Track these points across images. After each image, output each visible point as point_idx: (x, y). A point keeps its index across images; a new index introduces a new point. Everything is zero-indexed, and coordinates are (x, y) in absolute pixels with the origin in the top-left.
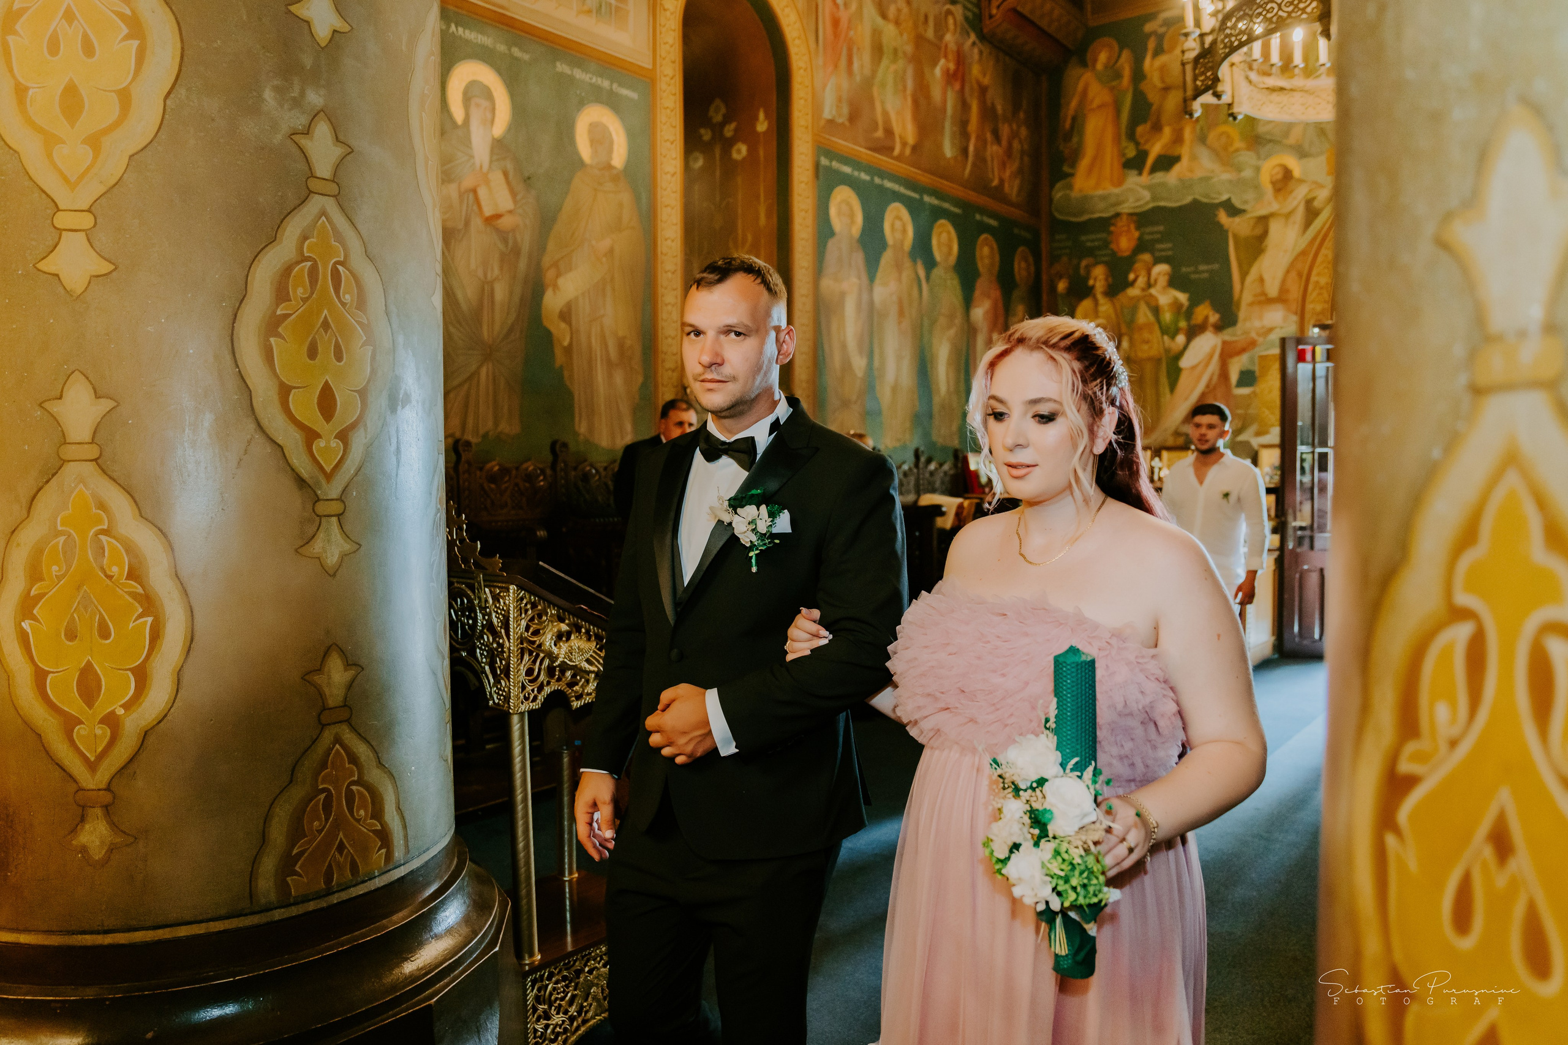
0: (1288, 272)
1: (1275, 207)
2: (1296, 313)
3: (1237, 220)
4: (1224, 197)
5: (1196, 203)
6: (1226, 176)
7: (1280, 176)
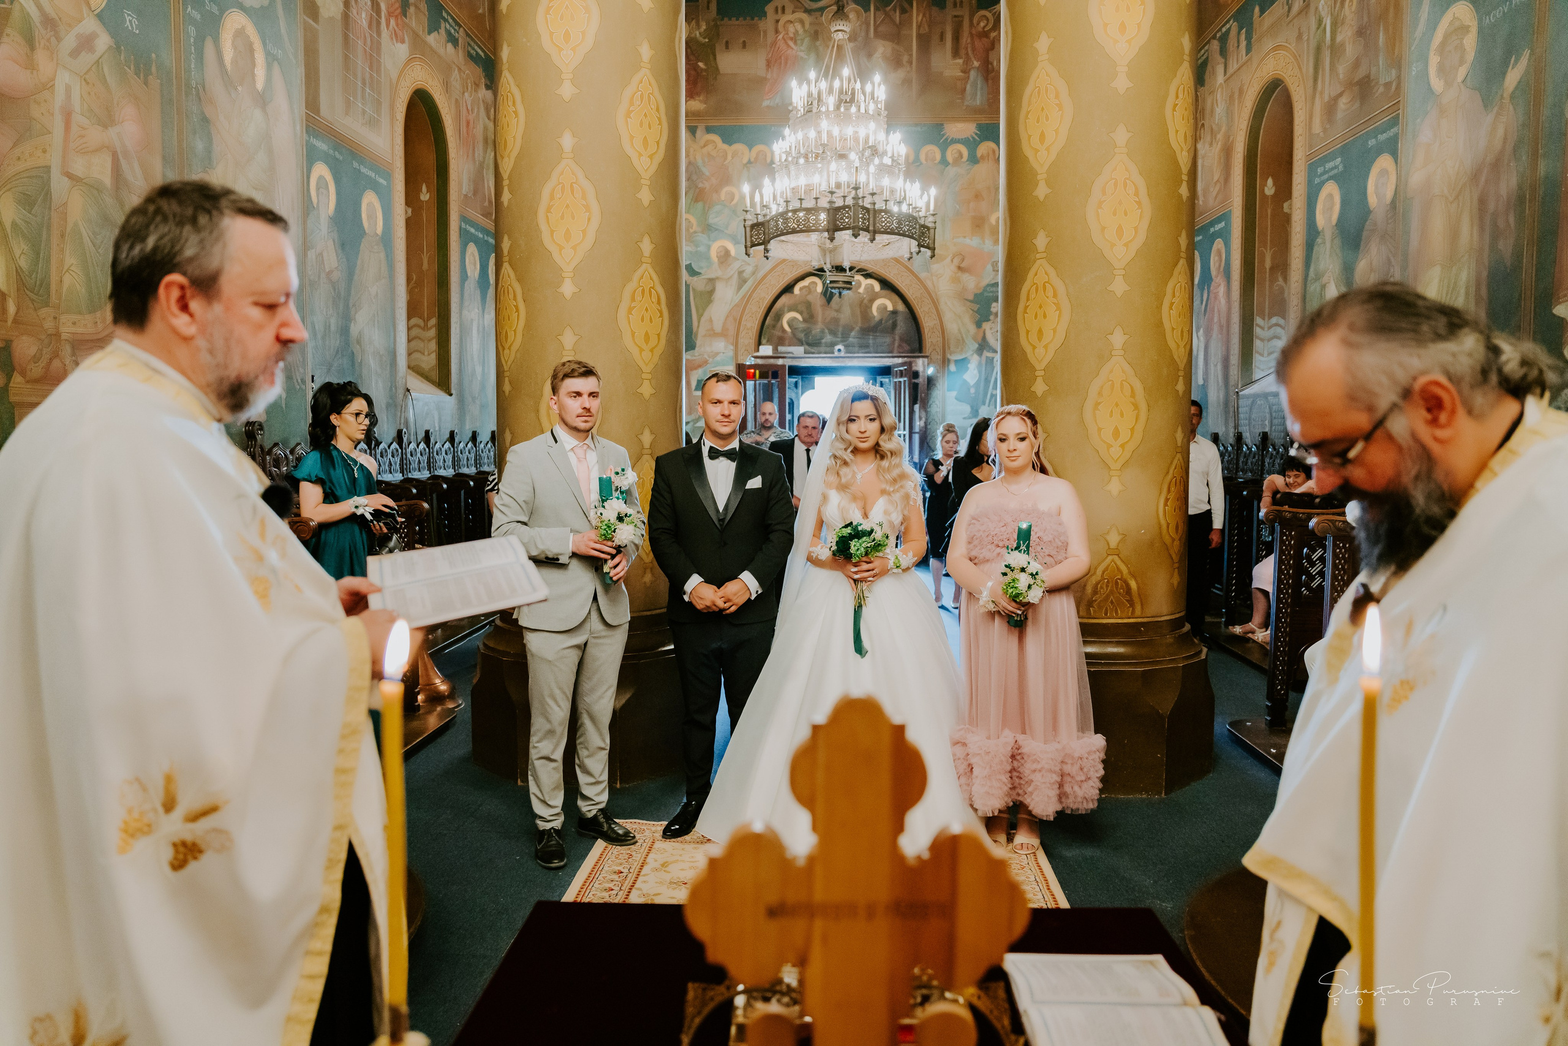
0: (727, 317)
1: (719, 273)
2: (733, 344)
3: (695, 278)
6: (688, 248)
7: (723, 253)
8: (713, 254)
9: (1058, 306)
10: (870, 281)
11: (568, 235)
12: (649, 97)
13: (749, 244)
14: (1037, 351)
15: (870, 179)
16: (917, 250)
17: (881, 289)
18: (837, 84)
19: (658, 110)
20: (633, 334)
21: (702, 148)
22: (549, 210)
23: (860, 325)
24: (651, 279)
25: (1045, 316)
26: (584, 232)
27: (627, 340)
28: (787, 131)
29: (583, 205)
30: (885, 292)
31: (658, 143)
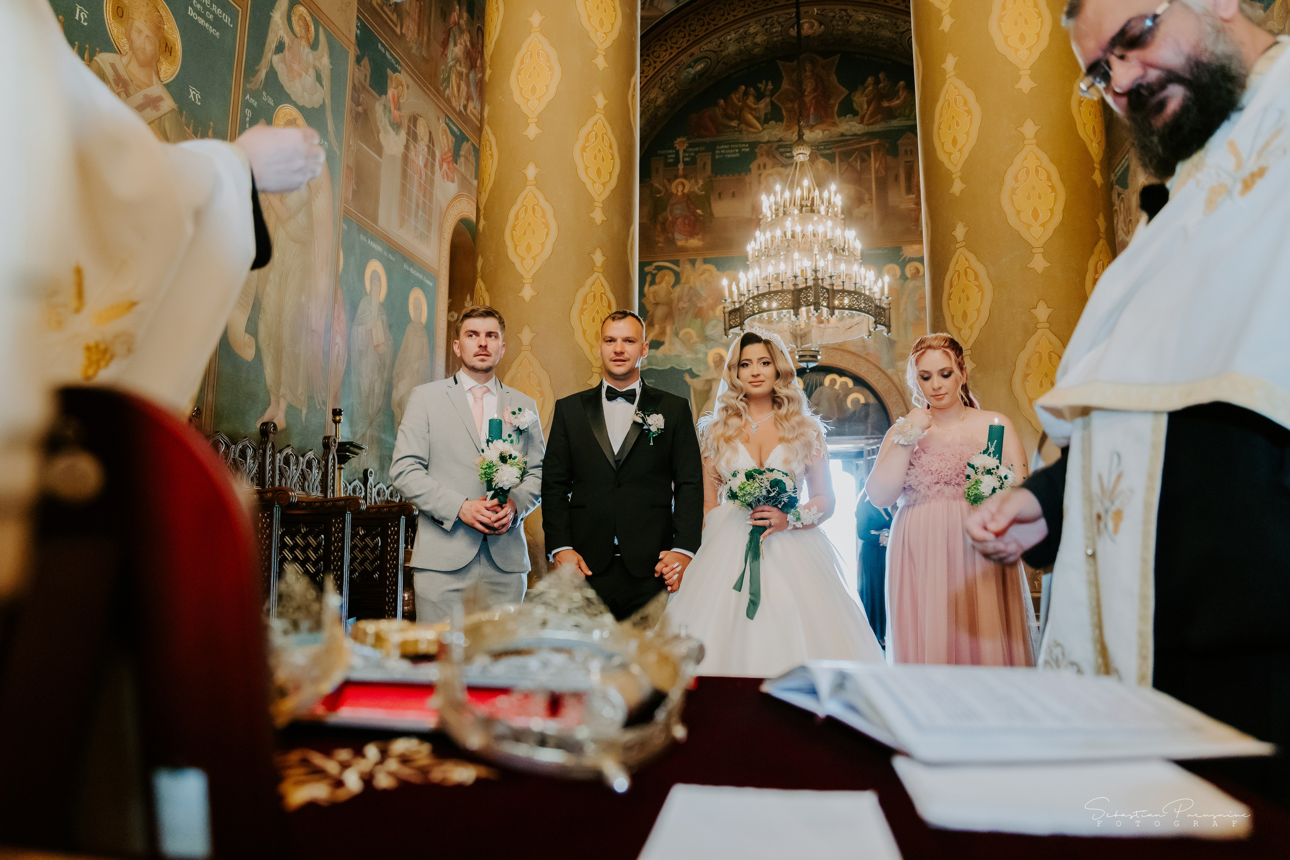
1: (715, 375)
4: (688, 367)
5: (672, 368)
6: (689, 356)
7: (718, 359)
8: (710, 360)
9: (980, 288)
10: (844, 379)
11: (529, 248)
12: (603, 137)
13: (727, 327)
14: (963, 332)
15: (826, 263)
16: (874, 326)
17: (854, 385)
18: (798, 193)
19: (611, 147)
20: (584, 332)
21: (700, 275)
22: (514, 229)
23: (836, 416)
24: (602, 286)
25: (968, 299)
26: (543, 244)
27: (579, 337)
28: (758, 233)
29: (543, 223)
30: (857, 388)
31: (610, 174)
